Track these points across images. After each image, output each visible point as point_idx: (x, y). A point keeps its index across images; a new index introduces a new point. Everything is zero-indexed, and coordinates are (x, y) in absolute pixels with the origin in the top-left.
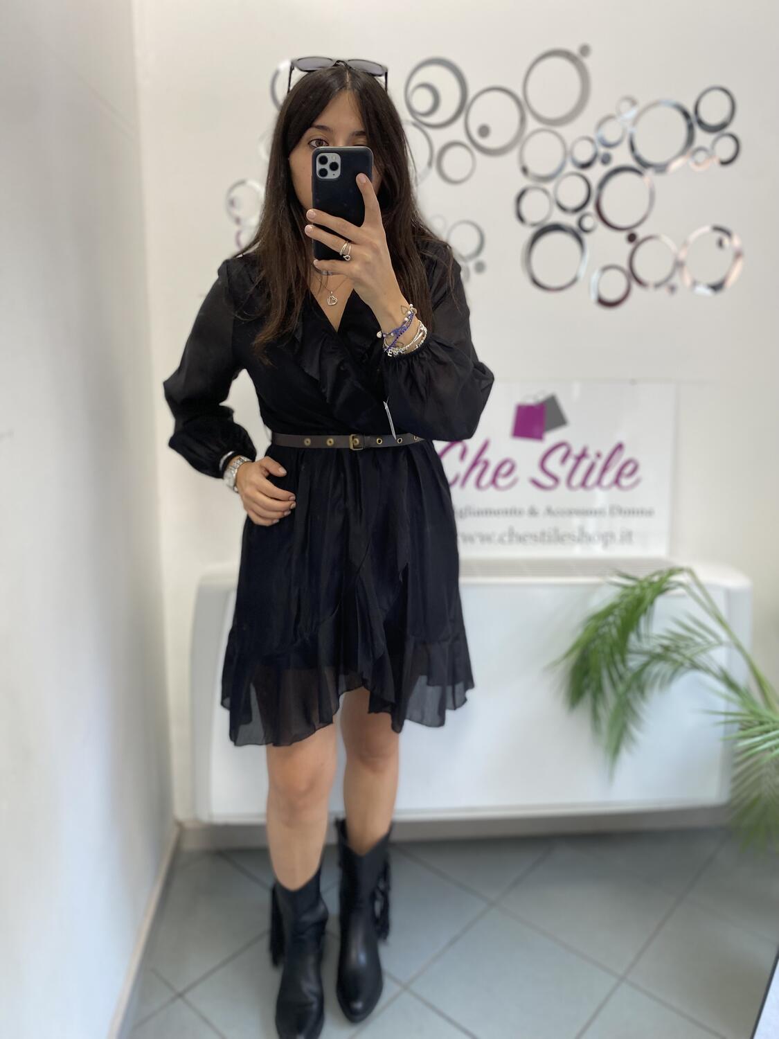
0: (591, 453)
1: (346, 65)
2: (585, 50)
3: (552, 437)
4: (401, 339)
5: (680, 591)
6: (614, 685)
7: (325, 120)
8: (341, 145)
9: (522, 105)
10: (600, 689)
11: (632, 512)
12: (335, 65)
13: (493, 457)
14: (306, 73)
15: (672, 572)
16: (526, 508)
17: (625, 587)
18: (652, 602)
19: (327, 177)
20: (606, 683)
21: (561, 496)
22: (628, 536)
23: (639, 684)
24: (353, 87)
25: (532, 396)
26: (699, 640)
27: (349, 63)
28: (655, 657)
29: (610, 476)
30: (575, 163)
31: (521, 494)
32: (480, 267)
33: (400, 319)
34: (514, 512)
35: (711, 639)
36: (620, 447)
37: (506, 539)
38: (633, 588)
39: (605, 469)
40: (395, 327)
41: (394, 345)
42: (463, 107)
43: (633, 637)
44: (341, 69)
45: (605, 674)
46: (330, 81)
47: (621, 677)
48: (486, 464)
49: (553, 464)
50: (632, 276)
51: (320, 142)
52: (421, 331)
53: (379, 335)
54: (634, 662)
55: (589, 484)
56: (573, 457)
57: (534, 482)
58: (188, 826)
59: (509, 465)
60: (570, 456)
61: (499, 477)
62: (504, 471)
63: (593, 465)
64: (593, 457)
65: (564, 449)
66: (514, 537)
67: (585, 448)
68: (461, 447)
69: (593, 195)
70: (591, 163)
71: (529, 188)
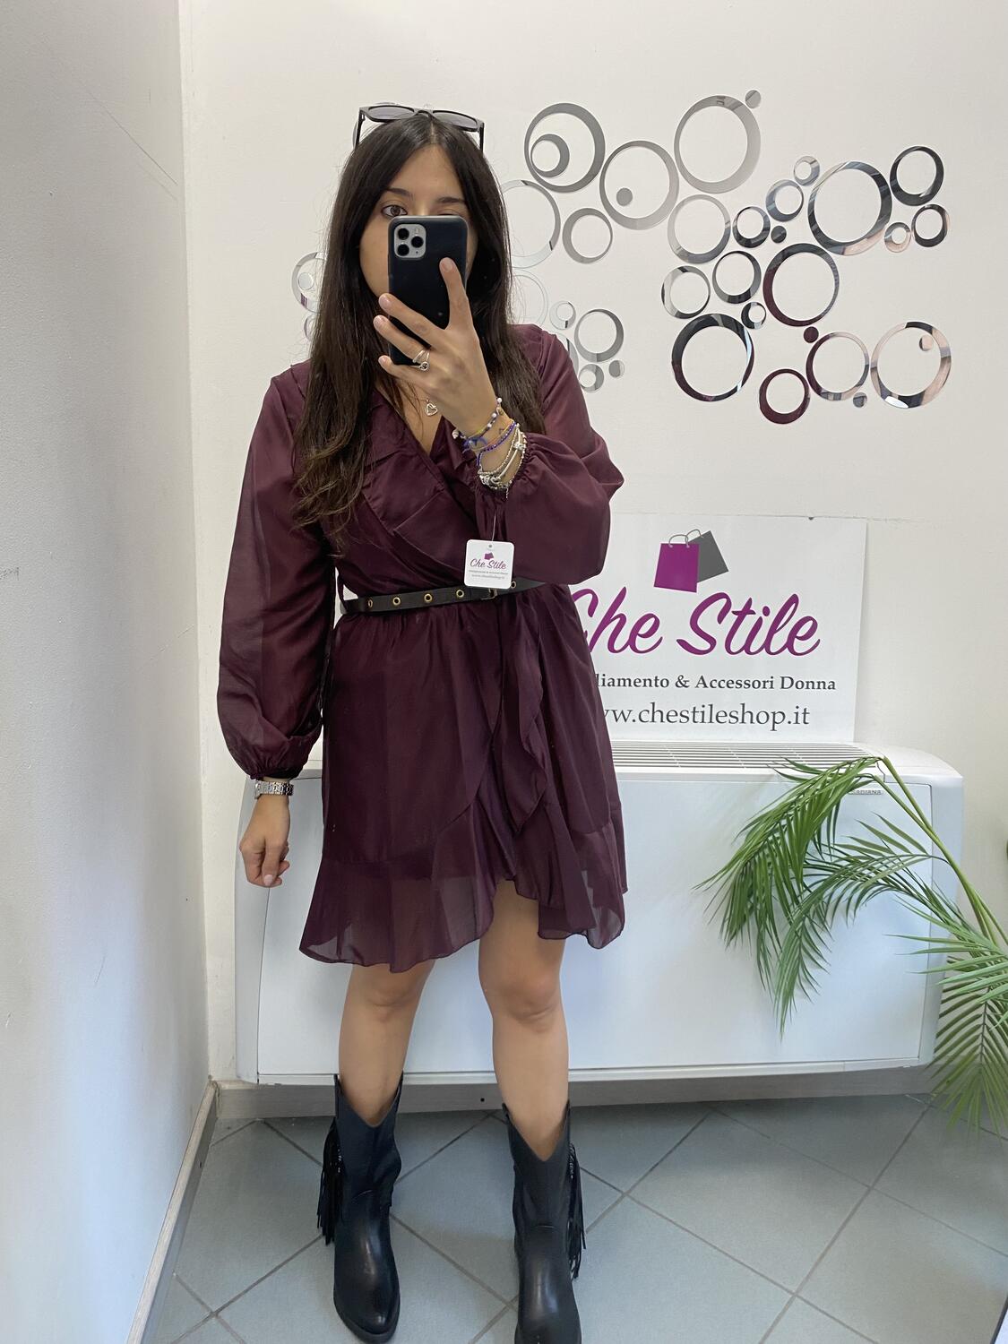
0: (757, 607)
2: (753, 97)
3: (706, 588)
6: (787, 910)
7: (402, 181)
8: (423, 214)
9: (675, 166)
10: (769, 912)
11: (809, 685)
13: (632, 611)
14: (380, 123)
15: (864, 762)
17: (801, 781)
18: (837, 802)
19: (408, 256)
21: (718, 663)
22: (802, 717)
24: (440, 142)
25: (682, 535)
26: (898, 851)
28: (838, 875)
29: (780, 639)
30: (740, 239)
31: (667, 659)
32: (616, 370)
34: (657, 682)
35: (915, 850)
36: (794, 600)
38: (813, 783)
39: (774, 630)
42: (599, 166)
43: (811, 844)
47: (795, 898)
48: (623, 618)
49: (708, 621)
50: (811, 382)
51: (396, 209)
54: (812, 880)
55: (755, 646)
56: (734, 613)
57: (683, 643)
58: (226, 1086)
59: (652, 621)
60: (730, 613)
61: (638, 637)
62: (644, 629)
63: (759, 623)
64: (759, 614)
65: (723, 602)
66: (658, 715)
67: (749, 602)
68: (590, 596)
69: (762, 280)
70: (760, 240)
71: (680, 270)
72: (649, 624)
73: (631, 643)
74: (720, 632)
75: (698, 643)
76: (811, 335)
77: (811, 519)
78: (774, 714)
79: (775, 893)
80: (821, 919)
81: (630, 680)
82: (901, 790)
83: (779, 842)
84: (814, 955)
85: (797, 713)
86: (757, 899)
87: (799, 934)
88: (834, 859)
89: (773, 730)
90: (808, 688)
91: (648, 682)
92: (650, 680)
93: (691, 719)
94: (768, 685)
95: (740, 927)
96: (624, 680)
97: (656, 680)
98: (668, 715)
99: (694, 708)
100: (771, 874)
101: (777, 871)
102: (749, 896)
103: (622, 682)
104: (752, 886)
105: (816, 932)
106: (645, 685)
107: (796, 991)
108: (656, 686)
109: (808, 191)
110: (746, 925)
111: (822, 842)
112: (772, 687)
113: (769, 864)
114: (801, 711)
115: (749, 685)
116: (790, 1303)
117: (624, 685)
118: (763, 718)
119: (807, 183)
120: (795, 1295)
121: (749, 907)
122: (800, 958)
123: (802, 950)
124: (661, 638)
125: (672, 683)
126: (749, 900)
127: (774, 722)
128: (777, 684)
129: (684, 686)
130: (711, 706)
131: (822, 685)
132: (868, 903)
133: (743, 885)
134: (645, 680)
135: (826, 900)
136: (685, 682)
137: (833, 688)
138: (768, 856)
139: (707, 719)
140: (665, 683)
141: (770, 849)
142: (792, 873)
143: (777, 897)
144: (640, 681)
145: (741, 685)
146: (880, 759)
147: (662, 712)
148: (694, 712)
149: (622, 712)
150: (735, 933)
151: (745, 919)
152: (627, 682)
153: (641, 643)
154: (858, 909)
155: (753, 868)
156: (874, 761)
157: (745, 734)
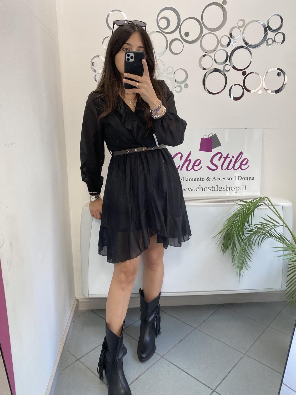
0: (230, 156)
2: (225, 2)
3: (215, 151)
4: (158, 112)
5: (264, 206)
6: (240, 243)
8: (134, 50)
9: (201, 24)
10: (234, 245)
13: (193, 158)
14: (119, 26)
15: (261, 198)
17: (243, 205)
18: (253, 210)
19: (129, 61)
20: (237, 242)
21: (219, 173)
22: (245, 188)
25: (207, 134)
26: (272, 224)
28: (254, 232)
29: (237, 165)
30: (222, 46)
32: (187, 86)
33: (157, 106)
35: (276, 224)
36: (241, 153)
38: (245, 205)
39: (235, 162)
40: (156, 108)
41: (155, 115)
42: (179, 25)
43: (246, 224)
46: (130, 30)
47: (242, 240)
48: (190, 161)
49: (216, 161)
50: (245, 88)
51: (127, 49)
53: (150, 111)
54: (247, 234)
55: (230, 168)
56: (223, 158)
57: (208, 168)
58: (80, 300)
59: (199, 161)
60: (222, 157)
61: (195, 166)
62: (197, 164)
63: (231, 161)
64: (231, 158)
65: (220, 154)
66: (201, 189)
67: (228, 154)
68: (180, 154)
69: (229, 57)
70: (228, 45)
71: (204, 56)
72: (198, 162)
73: (193, 168)
74: (219, 164)
75: (213, 167)
76: (244, 73)
77: (246, 129)
78: (236, 187)
79: (236, 239)
80: (251, 247)
81: (193, 179)
82: (273, 207)
83: (237, 224)
84: (249, 257)
85: (243, 187)
86: (231, 241)
87: (244, 250)
88: (254, 228)
89: (236, 192)
90: (246, 179)
91: (198, 179)
92: (199, 179)
93: (211, 190)
94: (234, 179)
95: (226, 250)
96: (191, 179)
97: (201, 178)
98: (204, 189)
99: (212, 187)
100: (235, 233)
101: (237, 233)
102: (229, 240)
103: (190, 179)
104: (229, 237)
105: (249, 250)
106: (197, 180)
107: (244, 268)
108: (201, 180)
109: (242, 29)
110: (228, 248)
111: (250, 223)
112: (235, 180)
113: (234, 230)
114: (244, 186)
115: (228, 179)
116: (243, 356)
117: (191, 180)
118: (233, 189)
119: (241, 27)
120: (245, 354)
121: (229, 243)
122: (244, 258)
123: (245, 256)
124: (202, 166)
125: (205, 179)
126: (229, 241)
127: (236, 190)
128: (237, 178)
129: (209, 180)
130: (217, 186)
131: (250, 178)
132: (265, 242)
133: (227, 237)
134: (197, 179)
135: (252, 241)
136: (209, 179)
137: (254, 179)
138: (234, 228)
139: (216, 189)
140: (203, 179)
141: (234, 226)
142: (241, 233)
143: (237, 240)
144: (196, 179)
145: (226, 179)
146: (266, 197)
147: (202, 188)
148: (212, 188)
149: (191, 188)
150: (225, 252)
151: (228, 247)
152: (192, 179)
153: (196, 168)
154: (262, 243)
155: (230, 232)
156: (264, 198)
157: (228, 194)
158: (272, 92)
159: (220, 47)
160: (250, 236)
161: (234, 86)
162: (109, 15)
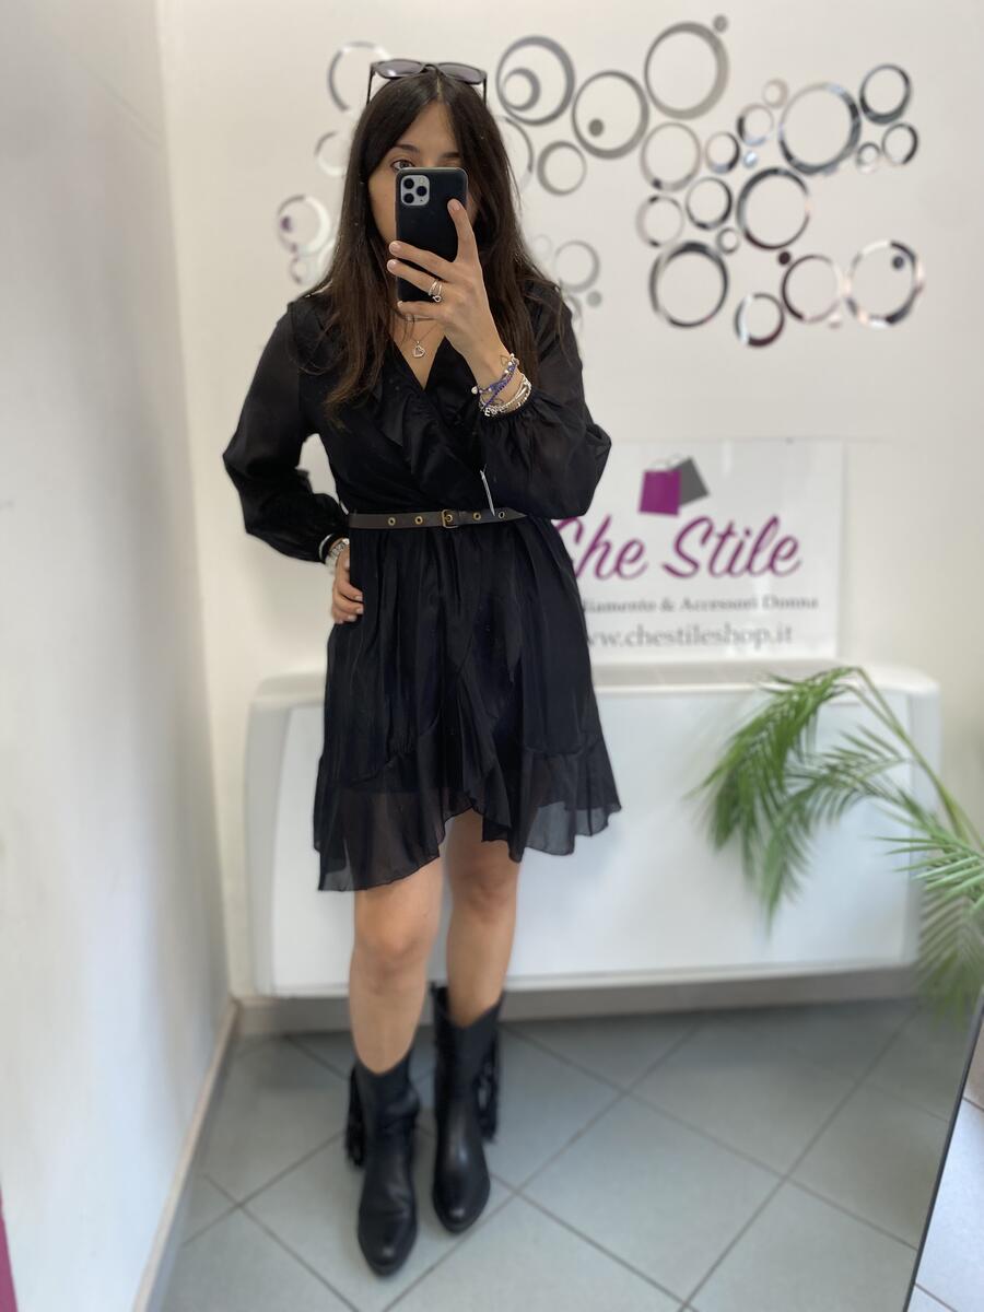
0: (739, 529)
1: (437, 71)
2: (721, 23)
3: (688, 512)
4: (501, 395)
5: (849, 697)
6: (769, 816)
7: (410, 138)
8: (430, 165)
9: (645, 95)
10: (752, 822)
11: (791, 603)
12: (424, 71)
13: (617, 538)
14: (388, 80)
15: (838, 673)
16: (659, 602)
17: (780, 693)
18: (814, 711)
19: (413, 204)
20: (760, 815)
21: (703, 586)
22: (785, 634)
23: (799, 814)
24: (445, 99)
25: (663, 461)
26: (874, 757)
27: (440, 68)
28: (819, 782)
29: (762, 559)
30: (711, 165)
31: (651, 583)
32: (596, 299)
33: (500, 370)
34: (645, 606)
35: (889, 755)
36: (774, 521)
37: (634, 639)
38: (790, 694)
39: (756, 551)
40: (493, 382)
41: (491, 402)
42: (570, 98)
43: (791, 756)
44: (429, 76)
45: (758, 803)
46: (417, 91)
47: (778, 808)
48: (608, 546)
49: (691, 545)
50: (787, 307)
51: (405, 163)
52: (524, 386)
53: (474, 390)
54: (794, 787)
55: (737, 569)
56: (717, 535)
57: (670, 569)
58: (247, 1003)
59: (637, 546)
60: (713, 534)
61: (623, 563)
62: (629, 555)
63: (741, 545)
64: (741, 535)
65: (706, 526)
66: (644, 637)
67: (731, 525)
68: (575, 525)
69: (734, 206)
70: (732, 165)
71: (654, 199)
72: (633, 551)
73: (617, 569)
74: (703, 555)
75: (682, 566)
76: (784, 259)
77: (790, 441)
78: (758, 632)
80: (804, 826)
82: (877, 700)
83: (761, 754)
84: (799, 861)
85: (780, 631)
86: (741, 811)
87: (783, 840)
89: (758, 647)
90: (790, 606)
95: (726, 837)
98: (655, 637)
99: (680, 629)
101: (759, 783)
102: (735, 806)
104: (737, 797)
105: (800, 839)
107: (784, 898)
109: (777, 113)
110: (732, 834)
111: (802, 751)
112: (755, 606)
114: (784, 629)
116: (780, 1185)
119: (775, 105)
121: (735, 816)
122: (784, 864)
123: (786, 857)
124: (646, 564)
125: (658, 606)
126: (735, 810)
127: (758, 640)
128: (760, 602)
129: (669, 608)
130: (697, 626)
131: (805, 603)
132: (850, 810)
133: (728, 796)
135: (809, 809)
136: (671, 604)
137: (815, 606)
138: (751, 767)
139: (693, 639)
140: (651, 606)
141: (753, 761)
142: (773, 783)
143: (761, 806)
145: (724, 605)
146: (855, 669)
147: (649, 634)
148: (680, 633)
149: (610, 636)
150: (722, 844)
151: (731, 829)
154: (842, 814)
155: (737, 780)
156: (850, 670)
157: (730, 653)
158: (873, 317)
159: (705, 172)
160: (805, 794)
161: (750, 300)
162: (338, 57)
